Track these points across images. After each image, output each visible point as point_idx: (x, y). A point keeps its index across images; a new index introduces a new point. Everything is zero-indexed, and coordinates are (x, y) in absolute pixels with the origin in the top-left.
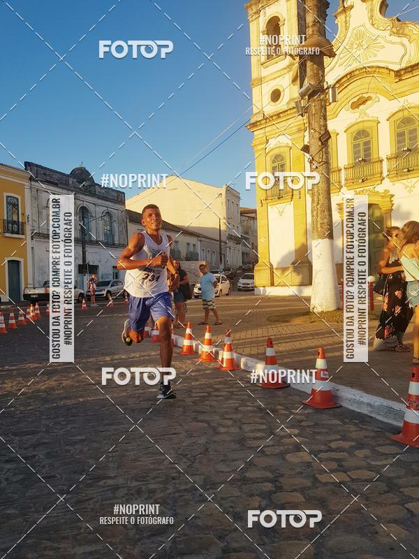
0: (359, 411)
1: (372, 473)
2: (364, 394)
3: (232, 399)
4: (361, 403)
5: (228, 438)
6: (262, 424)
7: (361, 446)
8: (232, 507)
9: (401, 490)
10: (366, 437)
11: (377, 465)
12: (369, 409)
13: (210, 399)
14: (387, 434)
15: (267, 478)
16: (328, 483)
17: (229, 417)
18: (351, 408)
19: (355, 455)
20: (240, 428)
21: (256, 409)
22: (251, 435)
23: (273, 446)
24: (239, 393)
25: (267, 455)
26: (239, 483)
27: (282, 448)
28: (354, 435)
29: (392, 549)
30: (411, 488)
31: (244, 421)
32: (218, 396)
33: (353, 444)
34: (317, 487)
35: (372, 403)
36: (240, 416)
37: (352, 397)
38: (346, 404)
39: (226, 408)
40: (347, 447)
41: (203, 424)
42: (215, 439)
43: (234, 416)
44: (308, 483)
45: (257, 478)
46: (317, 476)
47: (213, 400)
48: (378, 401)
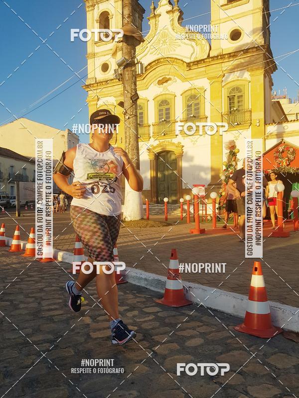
0: (139, 285)
1: (135, 327)
2: (143, 272)
3: (41, 282)
4: (141, 279)
5: (26, 312)
6: (59, 299)
7: (133, 308)
8: (5, 367)
9: (153, 337)
10: (139, 302)
11: (140, 321)
12: (146, 283)
13: (22, 283)
14: (154, 299)
15: (48, 339)
16: (98, 338)
17: (32, 295)
18: (134, 283)
19: (126, 316)
20: (39, 303)
21: (58, 288)
22: (46, 308)
23: (61, 314)
24: (49, 278)
25: (54, 322)
26: (20, 347)
27: (69, 315)
28: (129, 302)
29: (132, 383)
30: (161, 336)
31: (44, 298)
32: (29, 281)
33: (128, 307)
34: (88, 342)
35: (148, 278)
36: (42, 294)
37: (135, 275)
38: (131, 281)
39: (33, 289)
40: (122, 310)
41: (6, 303)
42: (12, 313)
43: (38, 295)
44: (82, 340)
45: (39, 341)
46: (91, 334)
47: (24, 284)
48: (152, 276)
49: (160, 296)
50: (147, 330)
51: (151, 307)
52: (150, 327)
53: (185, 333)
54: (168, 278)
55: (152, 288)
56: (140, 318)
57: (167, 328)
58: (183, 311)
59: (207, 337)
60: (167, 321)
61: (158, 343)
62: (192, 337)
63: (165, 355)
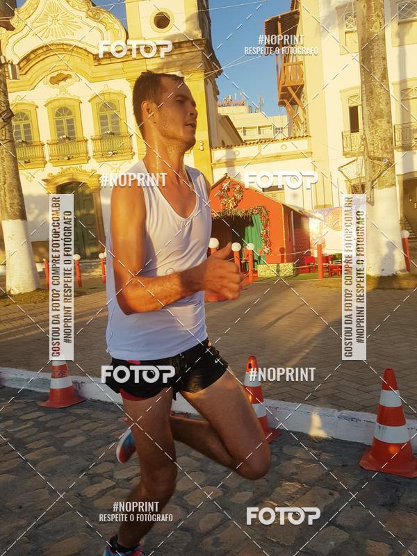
2: (25, 372)
4: (21, 380)
9: (26, 445)
11: (14, 431)
14: (38, 403)
18: (12, 386)
30: (36, 442)
37: (14, 376)
38: (8, 384)
49: (45, 397)
50: (20, 439)
51: (31, 412)
52: (26, 435)
53: (66, 434)
54: (53, 377)
55: (38, 390)
56: (13, 428)
57: (47, 432)
58: (71, 411)
59: (91, 434)
60: (48, 425)
61: (32, 450)
62: (74, 436)
63: (37, 460)
